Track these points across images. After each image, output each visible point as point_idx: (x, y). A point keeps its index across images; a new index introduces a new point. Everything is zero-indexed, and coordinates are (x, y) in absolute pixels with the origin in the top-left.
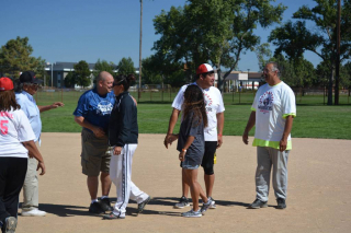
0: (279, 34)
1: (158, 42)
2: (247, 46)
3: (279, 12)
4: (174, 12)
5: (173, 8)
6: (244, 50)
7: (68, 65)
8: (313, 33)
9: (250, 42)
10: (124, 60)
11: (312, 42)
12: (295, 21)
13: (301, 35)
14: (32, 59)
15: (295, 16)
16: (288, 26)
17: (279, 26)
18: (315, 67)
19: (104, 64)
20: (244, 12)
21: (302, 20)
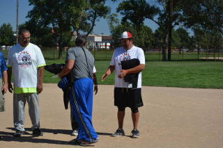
0: (125, 6)
1: (31, 12)
2: (101, 15)
6: (97, 18)
8: (151, 5)
9: (103, 11)
10: (4, 25)
11: (150, 12)
13: (142, 7)
18: (154, 32)
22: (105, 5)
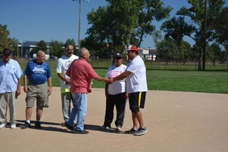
0: (167, 25)
1: (90, 29)
2: (147, 32)
3: (168, 11)
4: (100, 10)
5: (100, 7)
6: (145, 35)
7: (33, 43)
8: (189, 24)
9: (149, 29)
10: (69, 40)
11: (188, 30)
12: (178, 17)
13: (181, 26)
14: (9, 39)
15: (178, 14)
16: (173, 20)
17: (168, 20)
18: (192, 46)
19: (56, 42)
20: (145, 10)
21: (182, 16)
22: (151, 24)
